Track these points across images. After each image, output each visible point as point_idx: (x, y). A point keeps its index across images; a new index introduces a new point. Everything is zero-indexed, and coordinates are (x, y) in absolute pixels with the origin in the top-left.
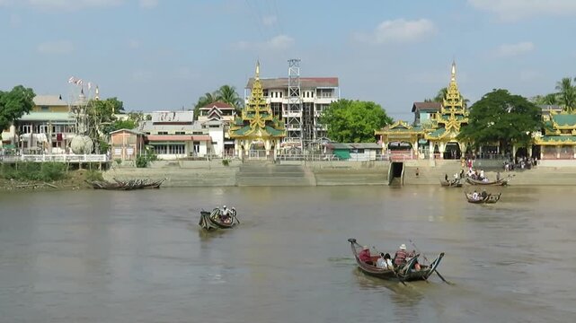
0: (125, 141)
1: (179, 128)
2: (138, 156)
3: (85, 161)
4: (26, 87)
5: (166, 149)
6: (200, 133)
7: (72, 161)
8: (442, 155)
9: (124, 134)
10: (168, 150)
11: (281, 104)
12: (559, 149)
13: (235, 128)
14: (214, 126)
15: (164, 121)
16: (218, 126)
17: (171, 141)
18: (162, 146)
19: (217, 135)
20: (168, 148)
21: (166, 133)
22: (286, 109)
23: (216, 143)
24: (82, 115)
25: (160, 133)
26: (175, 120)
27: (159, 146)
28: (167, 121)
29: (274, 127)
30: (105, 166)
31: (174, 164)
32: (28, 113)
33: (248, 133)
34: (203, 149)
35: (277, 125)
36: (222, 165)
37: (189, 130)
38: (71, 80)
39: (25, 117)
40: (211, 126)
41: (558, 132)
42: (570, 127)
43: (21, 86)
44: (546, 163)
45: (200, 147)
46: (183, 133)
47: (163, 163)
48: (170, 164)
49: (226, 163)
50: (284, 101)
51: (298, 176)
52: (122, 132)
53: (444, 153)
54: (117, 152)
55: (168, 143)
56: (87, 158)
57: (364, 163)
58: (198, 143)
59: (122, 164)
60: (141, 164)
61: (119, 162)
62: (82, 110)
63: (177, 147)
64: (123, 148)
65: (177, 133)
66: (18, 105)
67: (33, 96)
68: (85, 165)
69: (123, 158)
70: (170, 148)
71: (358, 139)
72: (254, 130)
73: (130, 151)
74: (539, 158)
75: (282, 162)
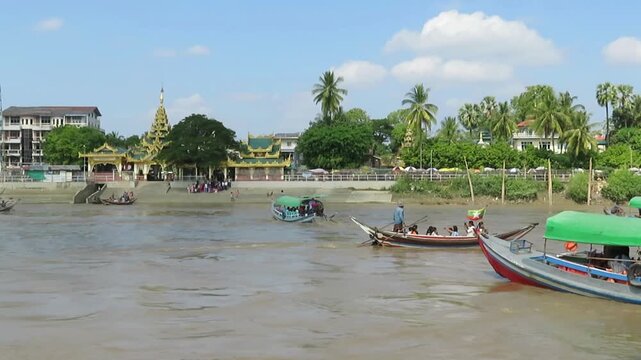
8: (145, 177)
11: (31, 130)
12: (252, 172)
22: (38, 135)
41: (252, 155)
42: (264, 151)
44: (239, 184)
50: (35, 128)
53: (148, 176)
57: (59, 185)
71: (66, 162)
74: (234, 180)
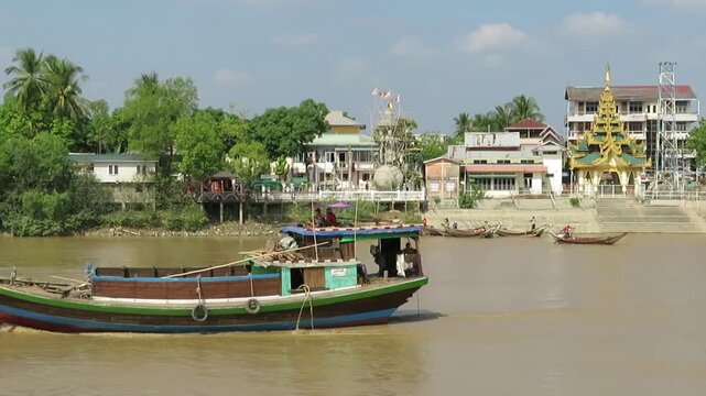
0: (443, 173)
1: (502, 155)
2: (461, 193)
3: (398, 199)
4: (317, 102)
5: (489, 183)
6: (532, 162)
7: (383, 200)
9: (443, 163)
10: (492, 186)
13: (578, 155)
14: (550, 153)
15: (481, 145)
16: (555, 153)
17: (496, 173)
18: (484, 179)
19: (554, 165)
20: (492, 182)
21: (484, 162)
23: (552, 175)
24: (389, 138)
25: (476, 162)
26: (497, 145)
27: (480, 180)
28: (486, 145)
29: (630, 154)
30: (423, 207)
31: (508, 204)
32: (320, 135)
33: (599, 162)
34: (537, 184)
35: (634, 151)
36: (570, 206)
37: (514, 157)
38: (375, 93)
39: (318, 141)
40: (545, 153)
43: (312, 101)
45: (533, 181)
46: (508, 162)
47: (494, 203)
48: (502, 204)
49: (575, 203)
51: (681, 220)
52: (440, 161)
54: (434, 187)
55: (492, 176)
56: (400, 196)
58: (529, 175)
59: (442, 203)
60: (466, 203)
61: (437, 201)
62: (390, 132)
63: (504, 181)
64: (442, 184)
65: (499, 162)
66: (311, 126)
67: (326, 112)
68: (399, 206)
69: (441, 195)
70: (495, 183)
72: (606, 158)
73: (451, 187)
75: (653, 202)
